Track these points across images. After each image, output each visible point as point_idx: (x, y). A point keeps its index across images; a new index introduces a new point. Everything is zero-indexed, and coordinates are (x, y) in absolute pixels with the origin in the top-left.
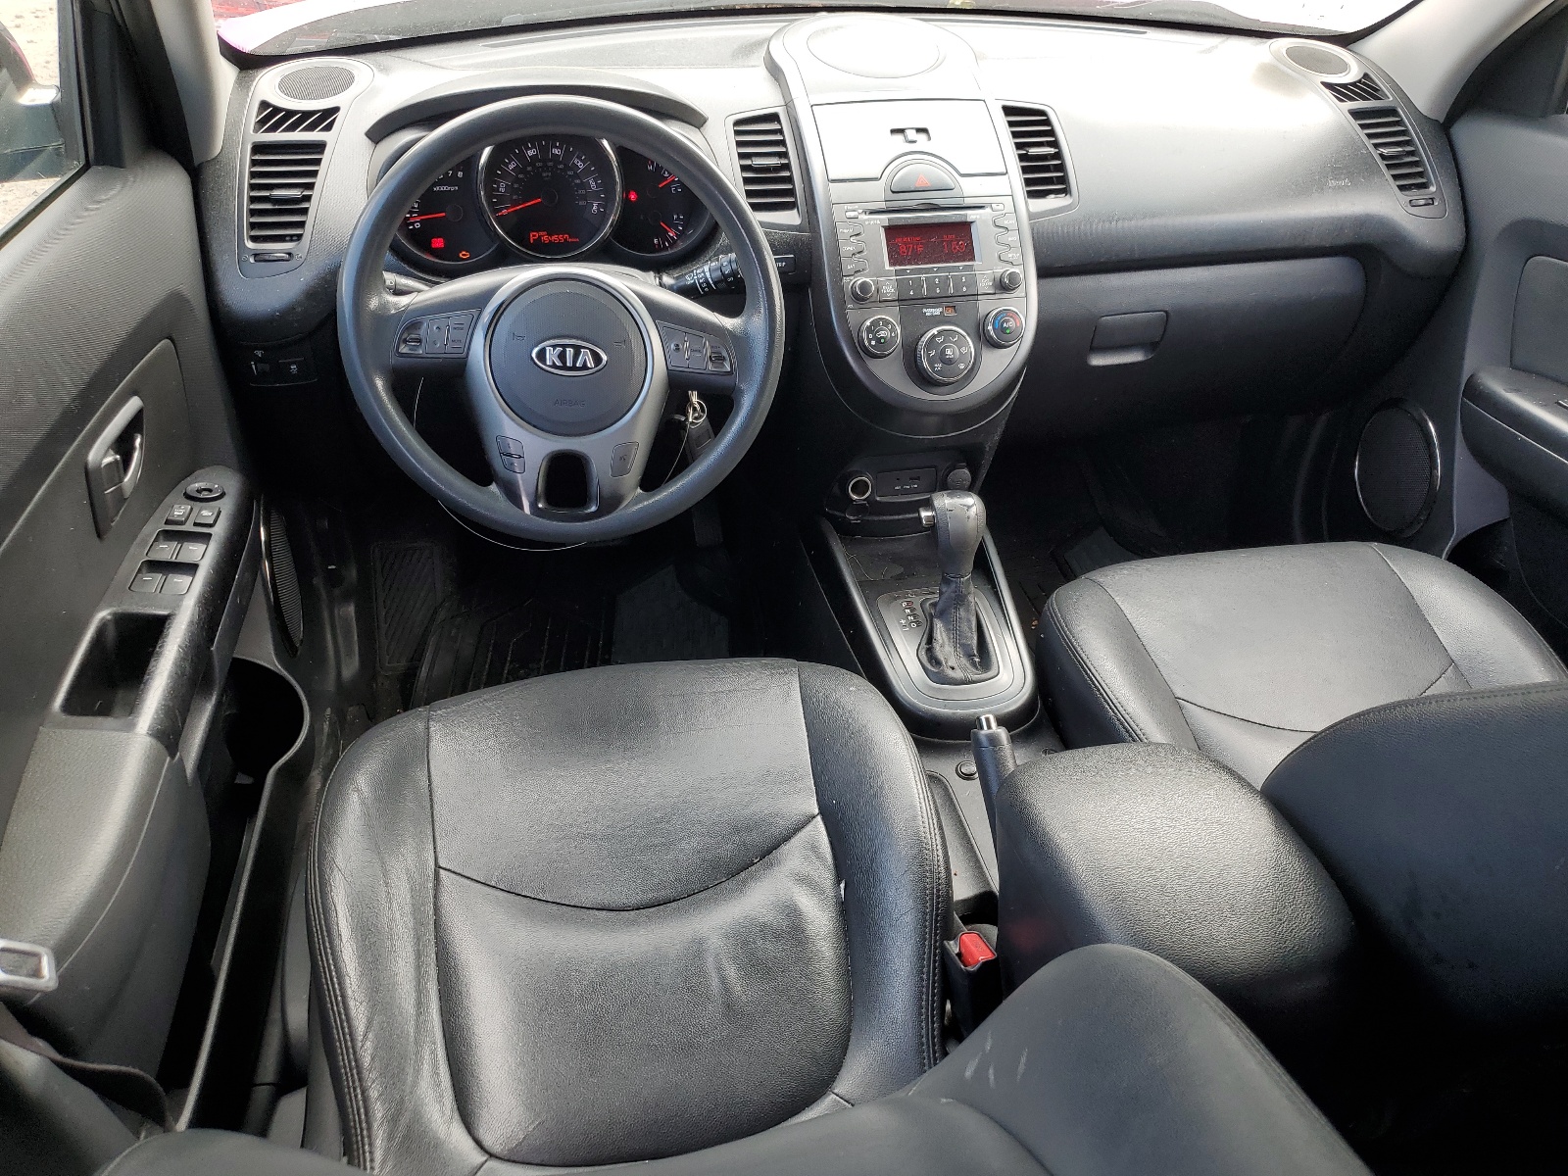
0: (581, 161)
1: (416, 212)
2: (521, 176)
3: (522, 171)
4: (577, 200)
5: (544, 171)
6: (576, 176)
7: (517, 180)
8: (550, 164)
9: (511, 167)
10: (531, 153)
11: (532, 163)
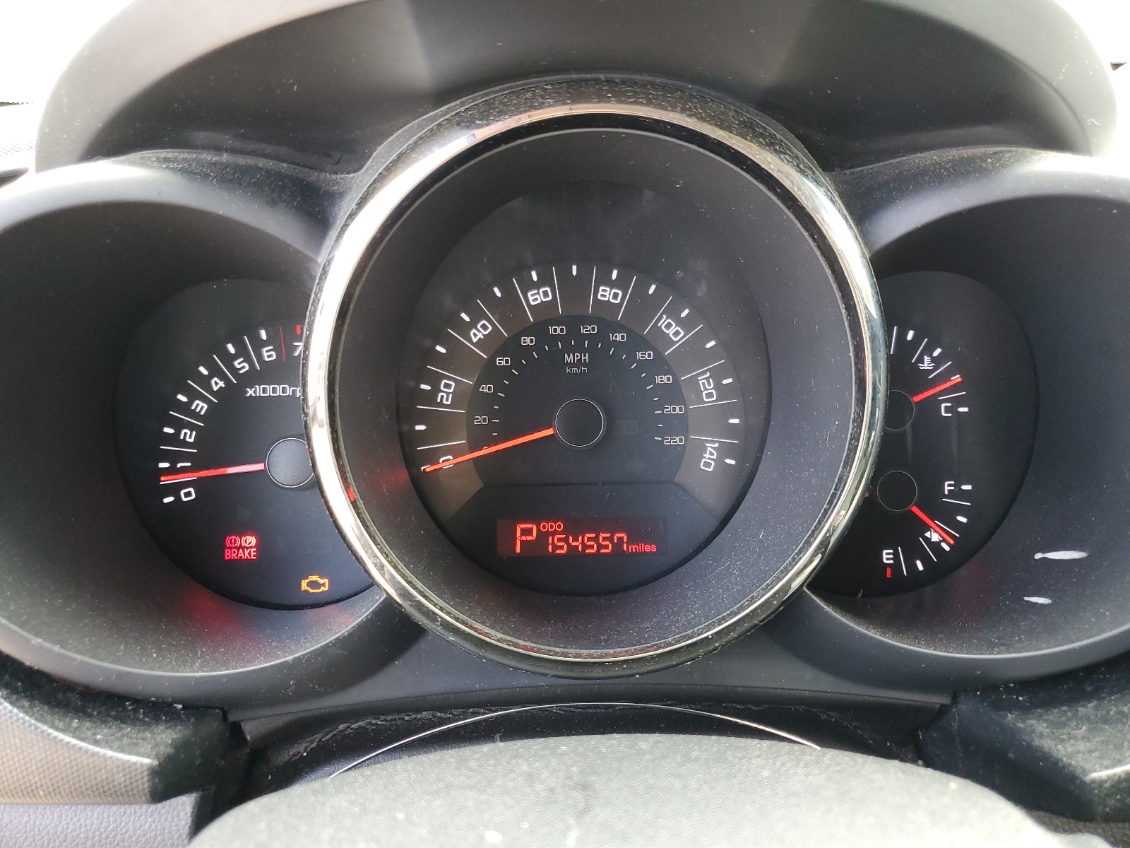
0: (680, 322)
1: (185, 457)
2: (502, 362)
3: (509, 347)
4: (662, 433)
5: (572, 350)
6: (660, 364)
7: (489, 372)
8: (588, 329)
9: (477, 334)
10: (536, 297)
11: (539, 330)
